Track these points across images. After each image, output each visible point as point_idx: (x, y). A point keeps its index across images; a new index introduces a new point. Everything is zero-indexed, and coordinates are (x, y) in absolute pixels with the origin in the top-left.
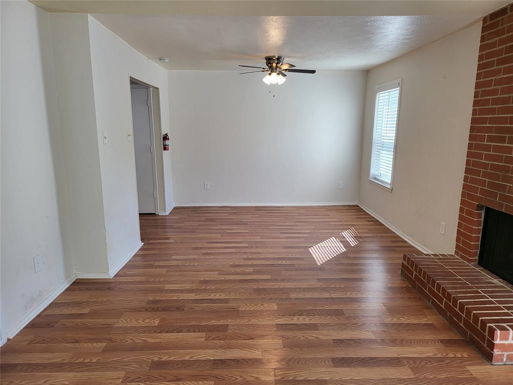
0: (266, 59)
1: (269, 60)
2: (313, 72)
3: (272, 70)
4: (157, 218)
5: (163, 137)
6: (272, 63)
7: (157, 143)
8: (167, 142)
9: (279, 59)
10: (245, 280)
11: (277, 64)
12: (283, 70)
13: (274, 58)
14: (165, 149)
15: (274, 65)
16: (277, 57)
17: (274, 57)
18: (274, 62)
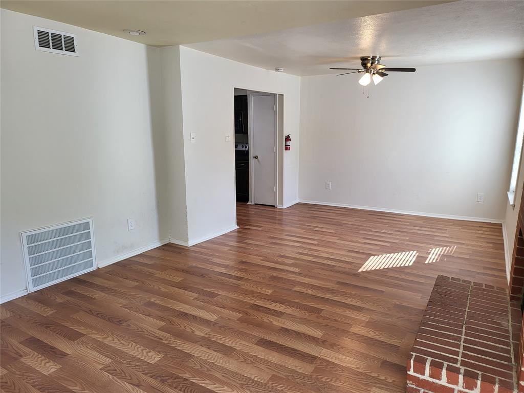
0: (361, 60)
1: (364, 60)
2: (413, 70)
3: (367, 70)
4: (275, 210)
5: (286, 138)
6: (367, 63)
7: (280, 143)
8: (289, 143)
9: (373, 58)
10: (275, 268)
11: (372, 64)
12: (379, 70)
13: (369, 59)
14: (287, 149)
15: (369, 65)
16: (371, 57)
17: (369, 57)
18: (368, 63)
